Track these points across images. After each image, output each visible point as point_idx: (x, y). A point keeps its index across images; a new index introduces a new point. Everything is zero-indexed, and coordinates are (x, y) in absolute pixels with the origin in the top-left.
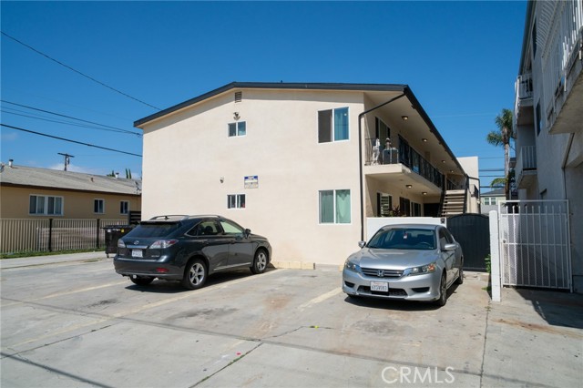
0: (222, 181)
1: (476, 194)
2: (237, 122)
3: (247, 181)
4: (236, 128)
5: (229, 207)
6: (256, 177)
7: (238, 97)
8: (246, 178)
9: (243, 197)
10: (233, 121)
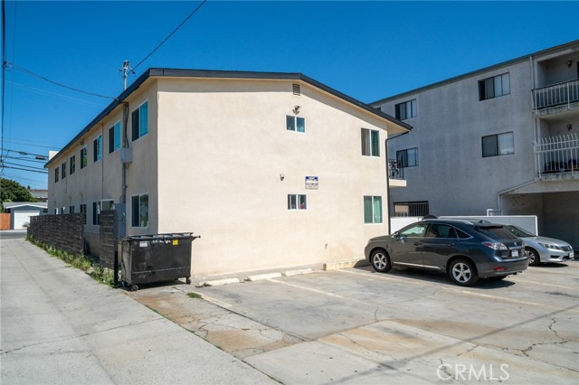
0: (282, 178)
2: (296, 116)
3: (308, 181)
4: (294, 123)
5: (289, 208)
6: (316, 178)
7: (296, 89)
8: (307, 178)
9: (303, 198)
10: (292, 114)
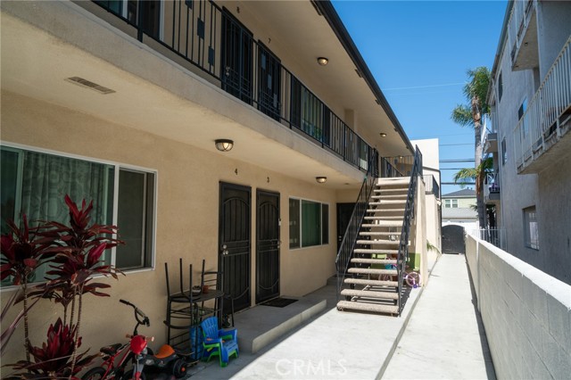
1: (436, 190)
